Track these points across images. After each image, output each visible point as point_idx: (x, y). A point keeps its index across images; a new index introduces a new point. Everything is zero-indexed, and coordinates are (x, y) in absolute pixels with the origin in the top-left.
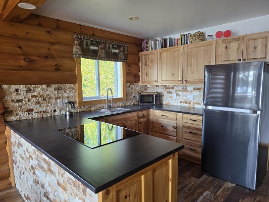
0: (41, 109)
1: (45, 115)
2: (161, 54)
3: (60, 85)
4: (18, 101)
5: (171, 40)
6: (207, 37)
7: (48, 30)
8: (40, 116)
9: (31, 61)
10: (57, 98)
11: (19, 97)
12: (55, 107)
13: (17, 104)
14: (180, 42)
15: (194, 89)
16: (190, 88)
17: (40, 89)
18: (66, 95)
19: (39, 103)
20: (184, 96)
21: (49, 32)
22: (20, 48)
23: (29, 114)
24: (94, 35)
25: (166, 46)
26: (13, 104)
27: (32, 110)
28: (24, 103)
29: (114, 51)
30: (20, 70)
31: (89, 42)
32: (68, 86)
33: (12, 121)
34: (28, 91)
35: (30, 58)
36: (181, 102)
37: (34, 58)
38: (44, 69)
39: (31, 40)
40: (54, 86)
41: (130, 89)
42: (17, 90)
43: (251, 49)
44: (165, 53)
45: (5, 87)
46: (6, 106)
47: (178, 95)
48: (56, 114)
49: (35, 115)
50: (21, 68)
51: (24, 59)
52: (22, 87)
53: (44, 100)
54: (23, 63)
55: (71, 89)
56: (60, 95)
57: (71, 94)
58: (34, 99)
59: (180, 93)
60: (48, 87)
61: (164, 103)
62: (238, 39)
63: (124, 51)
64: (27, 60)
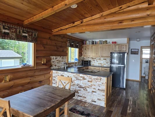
0: (58, 65)
2: (92, 46)
3: (63, 57)
5: (95, 42)
6: (108, 42)
9: (58, 48)
10: (62, 61)
11: (54, 61)
12: (61, 65)
14: (99, 43)
15: (104, 59)
16: (102, 59)
17: (58, 58)
18: (64, 60)
19: (58, 63)
20: (99, 62)
22: (56, 44)
25: (93, 44)
26: (52, 63)
27: (56, 65)
28: (55, 63)
30: (55, 51)
32: (65, 57)
34: (56, 58)
36: (98, 64)
37: (59, 47)
39: (58, 41)
42: (53, 58)
43: (122, 48)
44: (94, 46)
45: (51, 57)
47: (97, 61)
48: (62, 67)
51: (56, 48)
58: (57, 61)
59: (98, 61)
60: (60, 57)
61: (92, 64)
62: (119, 45)
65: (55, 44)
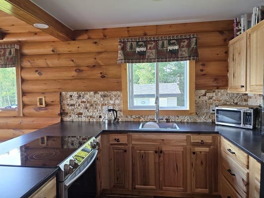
0: (88, 114)
1: (91, 120)
3: (106, 92)
4: (72, 105)
7: (95, 41)
8: (87, 120)
10: (103, 105)
11: (72, 102)
12: (100, 113)
13: (70, 108)
17: (89, 96)
18: (112, 102)
19: (87, 108)
21: (96, 43)
22: (73, 61)
23: (79, 117)
24: (145, 34)
26: (68, 107)
27: (81, 114)
28: (76, 107)
29: (171, 48)
31: (134, 44)
32: (114, 93)
33: (67, 121)
34: (79, 97)
35: (80, 68)
37: (83, 68)
38: (92, 77)
40: (100, 93)
41: (206, 98)
42: (71, 96)
45: (64, 93)
46: (63, 108)
48: (101, 120)
49: (83, 119)
50: (74, 78)
51: (76, 71)
52: (75, 94)
53: (91, 105)
54: (74, 73)
55: (117, 97)
56: (106, 102)
57: (117, 102)
58: (83, 104)
60: (95, 93)
63: (189, 46)
64: (77, 71)
65: (72, 63)
